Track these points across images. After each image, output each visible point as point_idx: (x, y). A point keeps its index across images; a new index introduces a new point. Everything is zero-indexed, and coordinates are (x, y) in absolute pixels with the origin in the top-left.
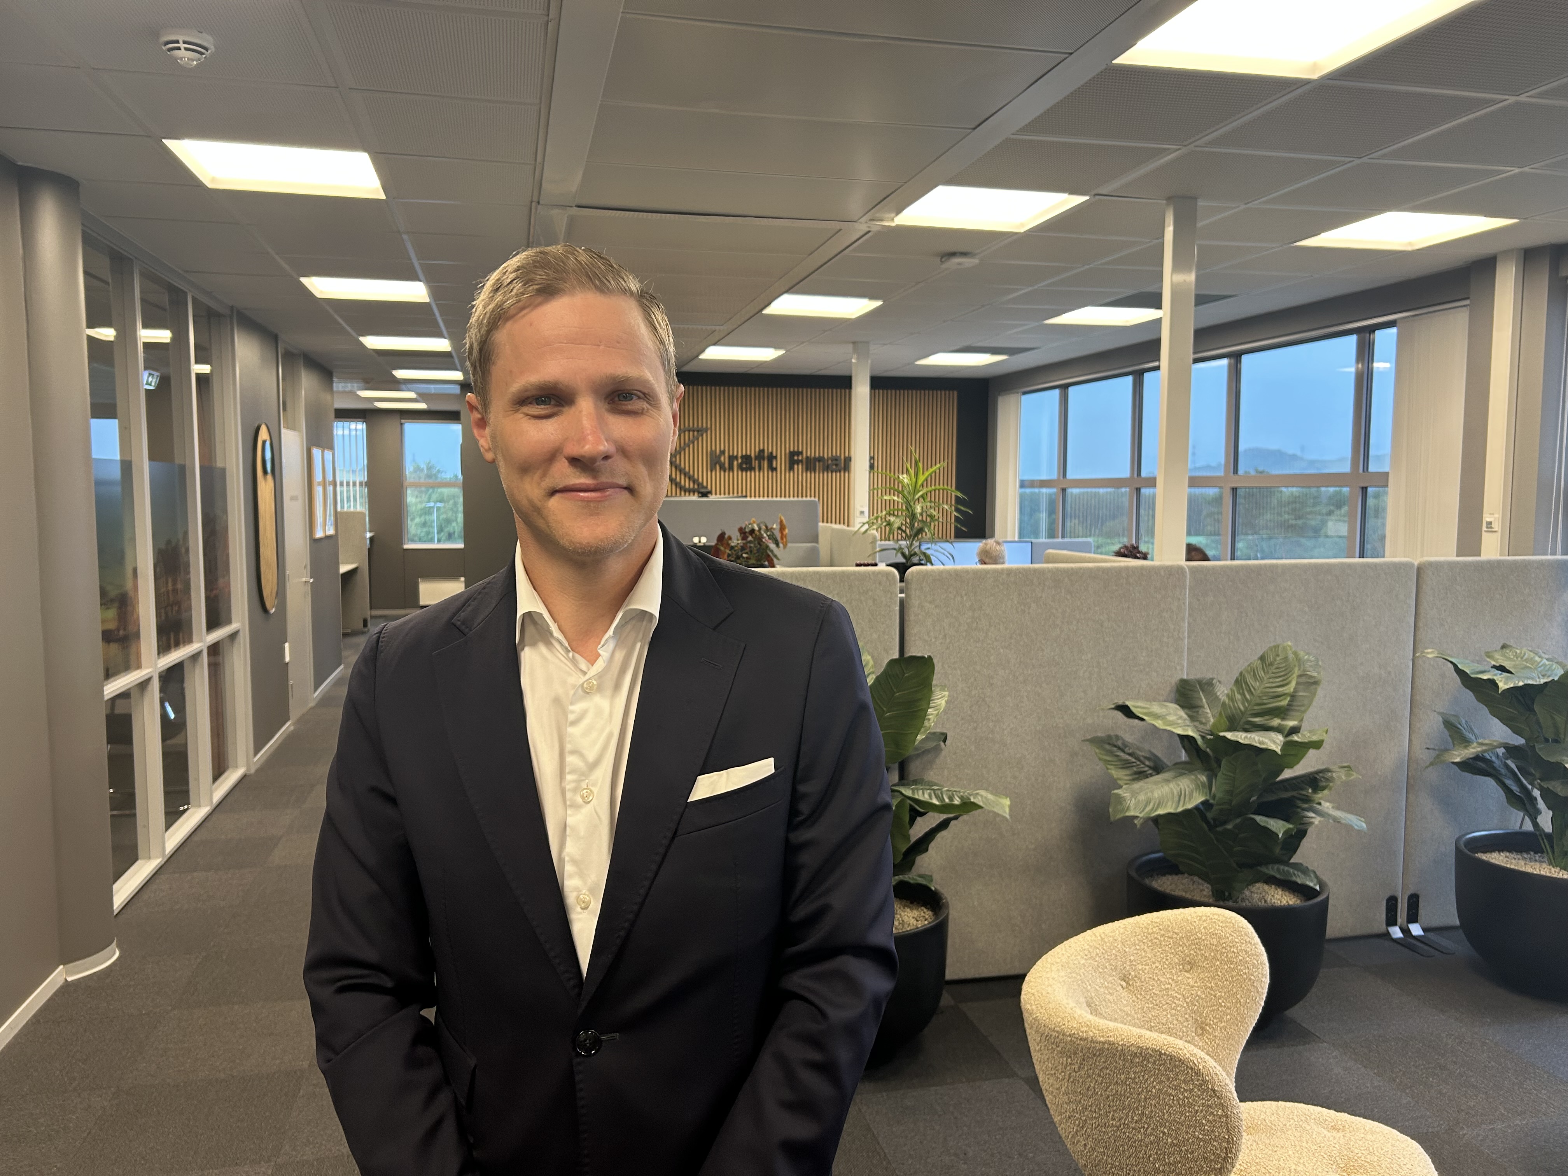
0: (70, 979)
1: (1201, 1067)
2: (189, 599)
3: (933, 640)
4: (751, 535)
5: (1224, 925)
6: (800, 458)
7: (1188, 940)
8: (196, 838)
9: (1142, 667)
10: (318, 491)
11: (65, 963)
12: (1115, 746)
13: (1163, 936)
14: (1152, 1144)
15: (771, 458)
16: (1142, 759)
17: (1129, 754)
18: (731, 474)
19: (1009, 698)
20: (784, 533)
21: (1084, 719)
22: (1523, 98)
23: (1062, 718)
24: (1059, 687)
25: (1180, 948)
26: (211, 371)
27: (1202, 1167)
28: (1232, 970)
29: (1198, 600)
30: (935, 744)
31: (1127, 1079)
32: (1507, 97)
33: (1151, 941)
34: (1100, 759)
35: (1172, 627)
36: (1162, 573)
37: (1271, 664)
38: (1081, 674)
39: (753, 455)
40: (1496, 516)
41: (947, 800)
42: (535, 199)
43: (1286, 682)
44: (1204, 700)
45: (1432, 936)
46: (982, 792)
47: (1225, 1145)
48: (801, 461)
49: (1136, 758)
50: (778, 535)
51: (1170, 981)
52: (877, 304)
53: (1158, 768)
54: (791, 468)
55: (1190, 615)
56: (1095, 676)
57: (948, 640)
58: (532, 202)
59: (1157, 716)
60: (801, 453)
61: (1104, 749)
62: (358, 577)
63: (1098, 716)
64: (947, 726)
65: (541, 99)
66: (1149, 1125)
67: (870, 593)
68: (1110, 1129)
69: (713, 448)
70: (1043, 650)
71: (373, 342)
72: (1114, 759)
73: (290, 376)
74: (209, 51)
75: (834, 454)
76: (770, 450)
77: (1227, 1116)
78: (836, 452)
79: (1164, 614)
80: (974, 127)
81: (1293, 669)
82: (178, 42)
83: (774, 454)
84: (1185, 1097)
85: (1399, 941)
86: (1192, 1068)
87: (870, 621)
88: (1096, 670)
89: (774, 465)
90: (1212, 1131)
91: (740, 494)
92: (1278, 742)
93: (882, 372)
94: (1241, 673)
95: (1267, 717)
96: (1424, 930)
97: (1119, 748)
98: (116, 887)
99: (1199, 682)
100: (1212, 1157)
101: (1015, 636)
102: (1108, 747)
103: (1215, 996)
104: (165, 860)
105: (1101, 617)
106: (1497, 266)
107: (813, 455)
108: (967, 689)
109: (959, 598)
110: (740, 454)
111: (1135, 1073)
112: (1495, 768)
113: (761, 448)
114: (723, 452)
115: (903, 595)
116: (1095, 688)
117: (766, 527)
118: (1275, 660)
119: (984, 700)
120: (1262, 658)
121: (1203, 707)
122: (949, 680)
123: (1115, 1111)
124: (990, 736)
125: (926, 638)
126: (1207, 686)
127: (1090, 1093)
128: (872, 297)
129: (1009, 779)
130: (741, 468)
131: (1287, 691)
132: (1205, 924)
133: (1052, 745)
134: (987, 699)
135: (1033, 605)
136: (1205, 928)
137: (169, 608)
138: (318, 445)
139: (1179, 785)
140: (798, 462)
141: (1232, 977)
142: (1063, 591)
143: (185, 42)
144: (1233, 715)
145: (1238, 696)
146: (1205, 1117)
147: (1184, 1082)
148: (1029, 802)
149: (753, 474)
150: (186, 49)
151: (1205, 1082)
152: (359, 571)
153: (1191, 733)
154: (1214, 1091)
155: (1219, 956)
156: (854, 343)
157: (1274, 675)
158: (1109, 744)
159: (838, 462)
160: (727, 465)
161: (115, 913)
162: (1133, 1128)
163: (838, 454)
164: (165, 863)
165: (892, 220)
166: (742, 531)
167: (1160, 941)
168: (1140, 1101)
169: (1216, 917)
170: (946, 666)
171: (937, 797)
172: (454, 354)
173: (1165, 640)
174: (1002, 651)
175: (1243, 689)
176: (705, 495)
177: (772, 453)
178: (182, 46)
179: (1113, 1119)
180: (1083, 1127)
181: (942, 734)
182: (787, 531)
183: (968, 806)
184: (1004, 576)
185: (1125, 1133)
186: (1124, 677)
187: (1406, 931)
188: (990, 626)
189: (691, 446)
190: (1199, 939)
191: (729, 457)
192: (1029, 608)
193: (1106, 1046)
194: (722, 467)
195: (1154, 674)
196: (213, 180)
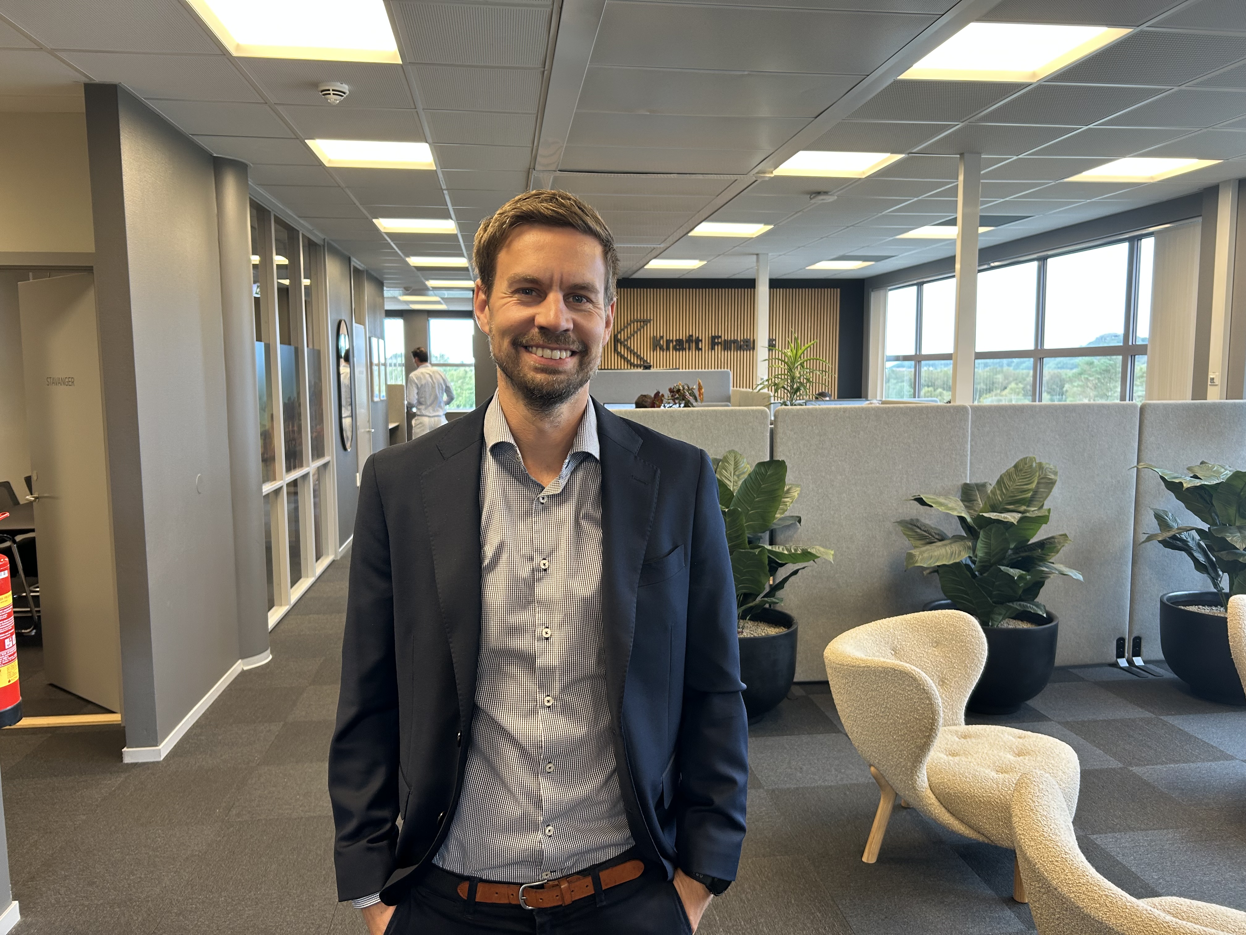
0: (246, 668)
1: (917, 676)
2: (301, 437)
3: (793, 456)
4: (678, 393)
5: (959, 620)
6: (720, 340)
7: (935, 628)
8: (307, 596)
9: (937, 475)
10: (375, 368)
11: (243, 658)
12: (915, 526)
13: (920, 625)
14: (891, 724)
15: (698, 341)
16: (934, 534)
17: (925, 531)
18: (668, 353)
19: (844, 495)
20: (701, 392)
21: (896, 510)
22: (1183, 87)
23: (882, 509)
24: (879, 488)
25: (931, 633)
26: (311, 283)
27: (919, 735)
28: (963, 646)
29: (978, 429)
30: (794, 522)
31: (877, 687)
32: (1172, 87)
33: (912, 628)
34: (904, 534)
35: (959, 447)
36: (952, 411)
37: (1021, 470)
38: (895, 479)
39: (684, 339)
40: (1217, 374)
41: (793, 551)
42: (532, 167)
43: (1029, 482)
44: (978, 496)
45: (1151, 666)
46: (818, 547)
47: (930, 721)
48: (721, 343)
49: (929, 534)
50: (697, 393)
51: (923, 652)
52: (770, 227)
53: (942, 538)
54: (713, 348)
55: (972, 440)
56: (905, 480)
57: (803, 456)
58: (529, 169)
59: (941, 504)
60: (721, 337)
61: (908, 528)
62: (399, 433)
63: (907, 508)
64: (802, 513)
65: (538, 111)
66: (890, 714)
67: (750, 424)
68: (869, 719)
69: (655, 335)
70: (868, 463)
71: (415, 261)
72: (914, 534)
73: (359, 287)
74: (346, 95)
75: (745, 337)
76: (697, 335)
77: (931, 704)
78: (747, 336)
79: (953, 439)
80: (815, 116)
81: (1035, 473)
82: (329, 90)
83: (700, 338)
84: (908, 694)
85: (1126, 669)
86: (912, 677)
87: (750, 442)
88: (905, 476)
89: (700, 347)
90: (924, 713)
91: (671, 367)
92: (1017, 517)
93: (775, 276)
94: (1001, 476)
95: (1017, 505)
96: (1144, 662)
97: (918, 527)
98: (270, 614)
99: (977, 485)
100: (924, 729)
101: (848, 453)
102: (910, 526)
103: (951, 662)
104: (291, 607)
105: (909, 441)
106: (1220, 191)
107: (729, 338)
108: (815, 489)
109: (810, 428)
110: (674, 339)
111: (881, 683)
112: (1188, 546)
113: (691, 334)
114: (662, 337)
115: (773, 426)
116: (904, 489)
117: (688, 387)
118: (1024, 467)
119: (827, 496)
120: (1016, 466)
121: (977, 500)
122: (803, 482)
123: (872, 707)
124: (831, 520)
125: (788, 454)
126: (981, 487)
127: (858, 699)
128: (766, 223)
129: (844, 549)
130: (675, 348)
131: (1030, 488)
132: (947, 619)
133: (874, 527)
134: (829, 495)
135: (861, 432)
136: (946, 621)
137: (290, 442)
138: (375, 336)
139: (952, 547)
140: (718, 344)
141: (962, 650)
142: (882, 423)
143: (333, 90)
144: (995, 504)
145: (998, 492)
146: (919, 706)
147: (908, 685)
148: (858, 564)
149: (684, 353)
150: (334, 94)
151: (920, 685)
152: (400, 428)
153: (963, 515)
154: (924, 689)
155: (954, 637)
156: (757, 255)
157: (1022, 477)
158: (911, 524)
159: (748, 344)
160: (665, 347)
161: (270, 630)
162: (881, 716)
163: (749, 338)
164: (291, 609)
165: (772, 173)
166: (671, 391)
167: (918, 628)
168: (884, 700)
169: (954, 615)
170: (802, 473)
171: (787, 550)
172: (470, 268)
173: (954, 456)
174: (840, 463)
175: (1001, 487)
176: (648, 367)
177: (698, 337)
178: (332, 92)
179: (871, 713)
180: (855, 721)
181: (798, 517)
182: (703, 390)
183: (807, 555)
184: (842, 413)
185: (877, 720)
186: (925, 481)
187: (1131, 662)
188: (832, 446)
189: (639, 333)
190: (943, 627)
191: (667, 340)
192: (859, 434)
193: (866, 669)
194: (661, 348)
195: (946, 479)
196: (329, 161)
